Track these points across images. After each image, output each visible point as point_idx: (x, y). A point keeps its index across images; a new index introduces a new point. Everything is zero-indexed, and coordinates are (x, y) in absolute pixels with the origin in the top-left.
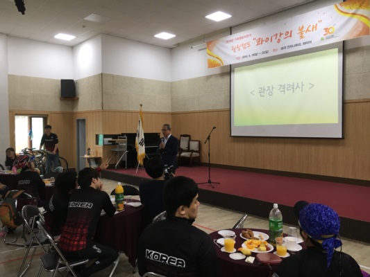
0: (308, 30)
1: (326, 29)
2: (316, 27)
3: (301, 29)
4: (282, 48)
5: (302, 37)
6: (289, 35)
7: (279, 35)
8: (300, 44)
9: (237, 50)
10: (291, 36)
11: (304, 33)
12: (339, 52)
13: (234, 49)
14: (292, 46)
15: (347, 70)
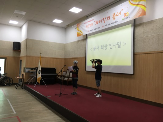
0: (117, 15)
1: (125, 14)
2: (120, 13)
3: (114, 15)
4: (106, 25)
5: (114, 19)
6: (109, 18)
7: (104, 19)
8: (113, 23)
9: (88, 27)
10: (109, 19)
11: (115, 17)
12: (132, 26)
13: (87, 27)
14: (110, 24)
15: (136, 36)
